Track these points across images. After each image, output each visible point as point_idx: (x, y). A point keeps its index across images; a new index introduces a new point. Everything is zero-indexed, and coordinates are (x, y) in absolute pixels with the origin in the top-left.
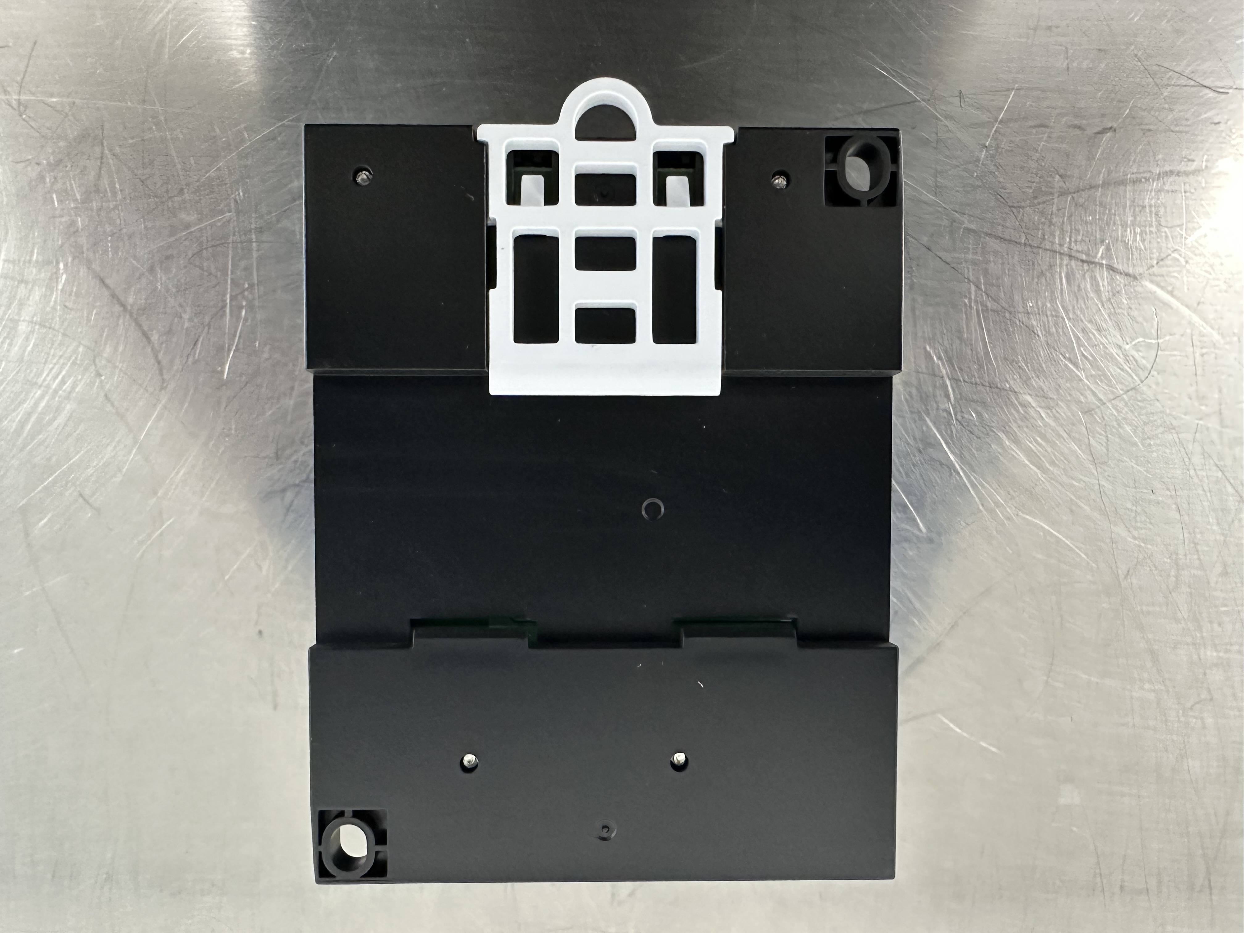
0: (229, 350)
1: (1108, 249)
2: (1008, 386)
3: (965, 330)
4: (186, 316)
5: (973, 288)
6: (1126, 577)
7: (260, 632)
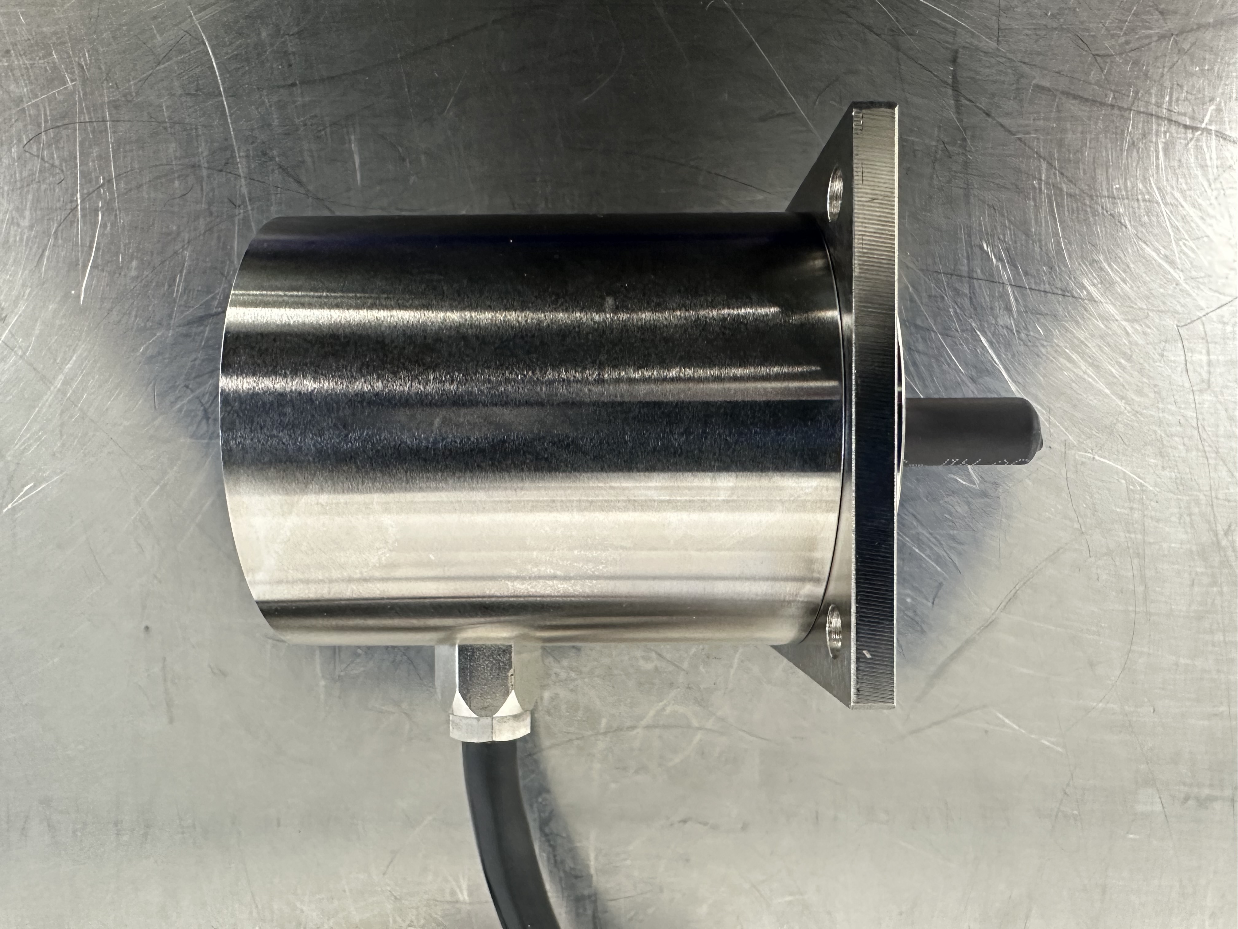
0: (85, 267)
1: (1219, 110)
2: (1085, 293)
3: (1033, 222)
4: (25, 223)
5: (1044, 166)
6: (1226, 534)
7: (147, 628)
